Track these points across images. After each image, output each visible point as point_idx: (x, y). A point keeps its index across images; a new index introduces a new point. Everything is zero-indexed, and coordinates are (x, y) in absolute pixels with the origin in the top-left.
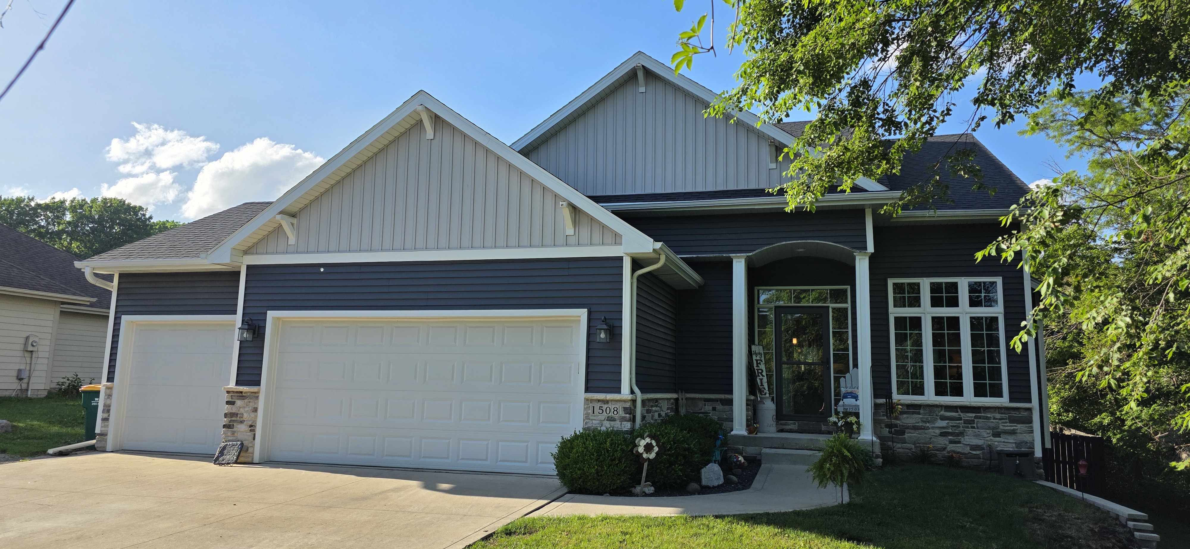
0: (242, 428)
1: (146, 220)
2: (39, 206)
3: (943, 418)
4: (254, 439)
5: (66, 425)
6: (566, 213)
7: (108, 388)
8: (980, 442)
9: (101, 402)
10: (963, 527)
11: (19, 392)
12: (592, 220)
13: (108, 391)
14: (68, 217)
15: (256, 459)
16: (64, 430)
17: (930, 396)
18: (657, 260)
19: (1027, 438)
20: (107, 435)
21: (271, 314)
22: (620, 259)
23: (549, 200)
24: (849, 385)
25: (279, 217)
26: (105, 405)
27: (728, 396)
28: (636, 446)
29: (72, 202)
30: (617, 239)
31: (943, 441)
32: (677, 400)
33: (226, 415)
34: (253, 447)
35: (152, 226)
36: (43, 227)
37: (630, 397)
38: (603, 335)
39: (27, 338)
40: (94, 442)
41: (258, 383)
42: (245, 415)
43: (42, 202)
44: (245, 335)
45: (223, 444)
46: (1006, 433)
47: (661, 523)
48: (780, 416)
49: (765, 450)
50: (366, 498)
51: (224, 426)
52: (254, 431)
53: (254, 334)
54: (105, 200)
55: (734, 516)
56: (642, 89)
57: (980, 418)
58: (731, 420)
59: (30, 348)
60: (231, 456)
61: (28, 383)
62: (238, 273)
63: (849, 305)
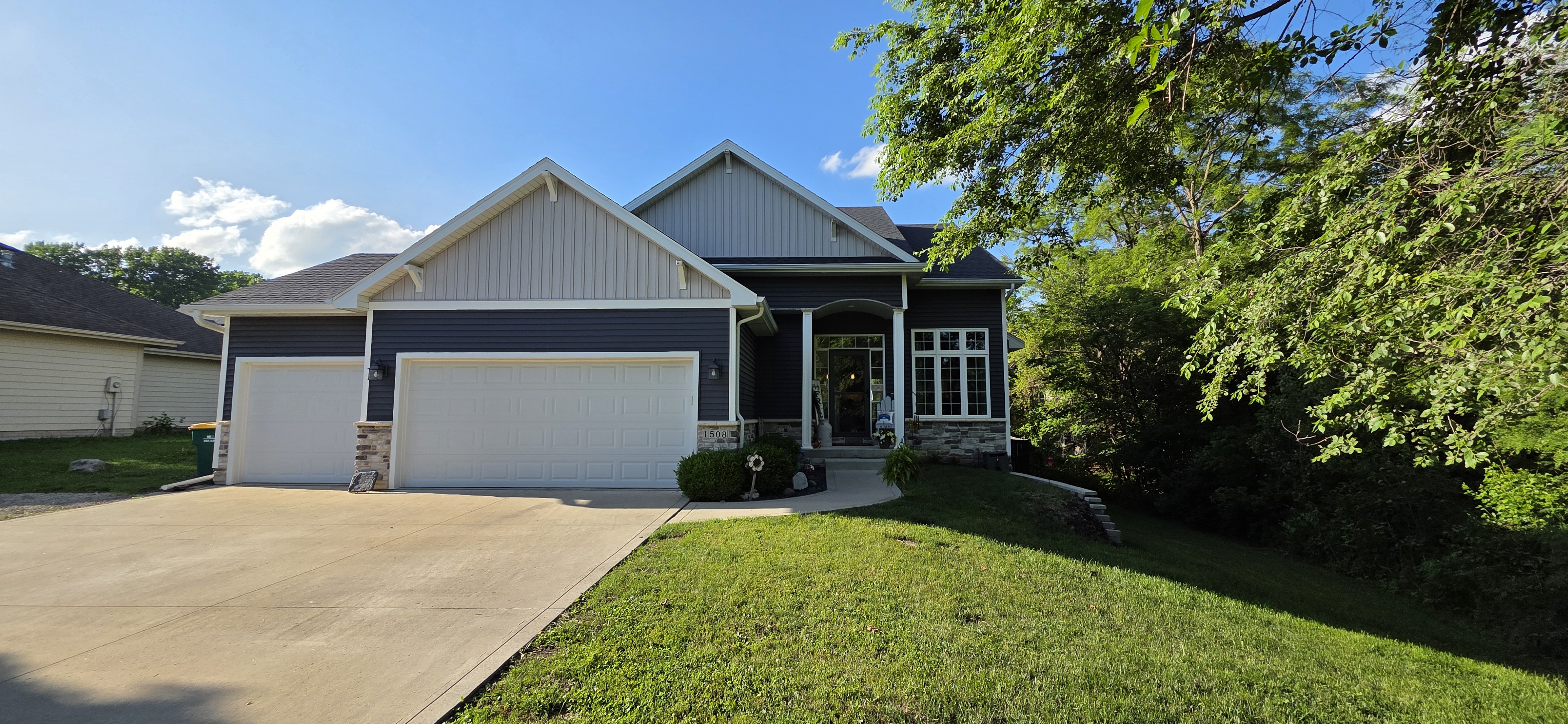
0: (375, 460)
1: (213, 269)
2: (90, 253)
3: (947, 431)
4: (388, 468)
5: (167, 461)
6: (681, 270)
7: (224, 426)
8: (971, 447)
9: (217, 440)
10: (983, 508)
11: (102, 432)
12: (703, 277)
13: (225, 429)
14: (124, 264)
15: (391, 486)
16: (166, 467)
17: (939, 415)
18: (757, 312)
19: (1002, 442)
20: (225, 470)
21: (400, 356)
22: (727, 310)
23: (664, 260)
24: (883, 408)
25: (407, 267)
26: (221, 442)
27: (799, 420)
28: (747, 461)
29: (129, 249)
30: (725, 293)
31: (947, 447)
32: (757, 424)
33: (358, 448)
34: (388, 475)
35: (220, 276)
36: (96, 273)
37: (736, 423)
38: (713, 374)
39: (108, 380)
40: (211, 476)
41: (390, 418)
42: (378, 447)
43: (93, 249)
44: (375, 375)
45: (358, 474)
46: (988, 439)
47: (782, 520)
48: (834, 435)
49: (827, 460)
50: (515, 516)
51: (357, 458)
52: (388, 461)
53: (384, 373)
54: (166, 250)
55: (837, 511)
56: (729, 171)
57: (972, 429)
58: (801, 438)
59: (112, 390)
60: (368, 483)
61: (112, 423)
62: (364, 318)
63: (883, 349)
